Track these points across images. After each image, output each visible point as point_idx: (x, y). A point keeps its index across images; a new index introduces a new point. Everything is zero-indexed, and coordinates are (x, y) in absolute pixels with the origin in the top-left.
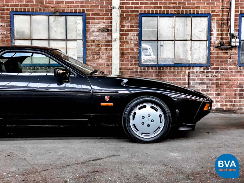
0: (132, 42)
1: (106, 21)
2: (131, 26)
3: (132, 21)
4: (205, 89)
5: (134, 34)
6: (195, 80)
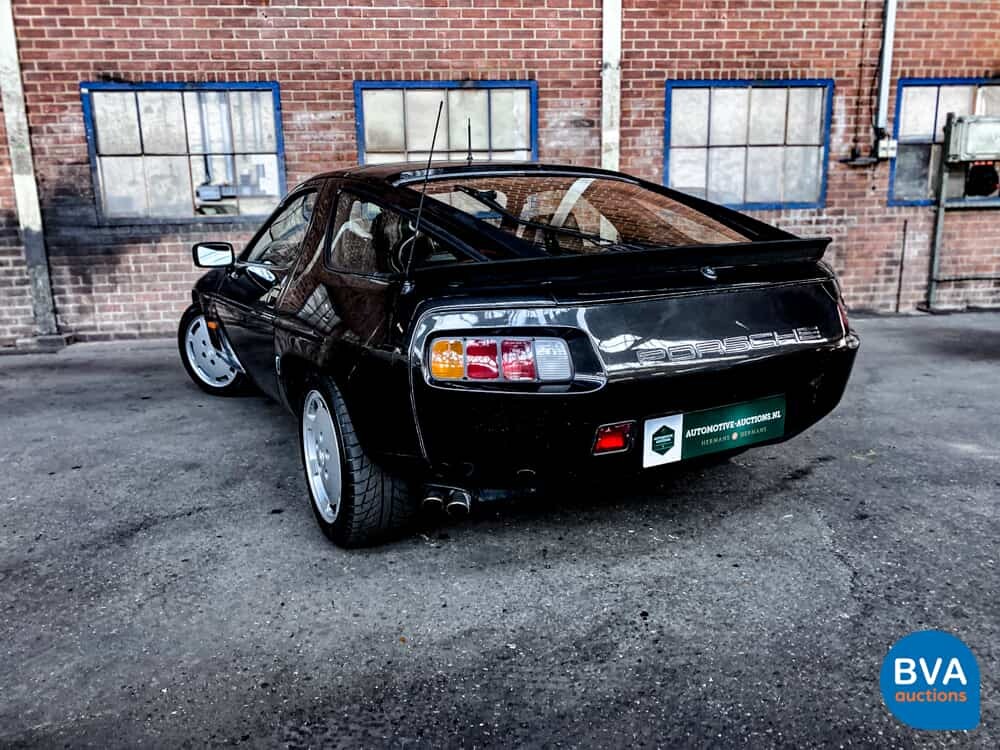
1: (587, 101)
2: (646, 111)
3: (650, 99)
5: (652, 133)
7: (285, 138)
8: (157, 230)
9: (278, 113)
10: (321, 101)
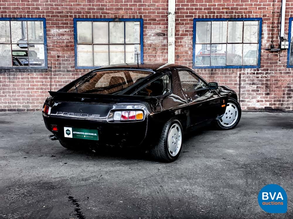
0: (187, 46)
1: (162, 26)
2: (185, 30)
4: (255, 89)
6: (246, 81)
7: (47, 38)
9: (45, 29)
10: (61, 25)
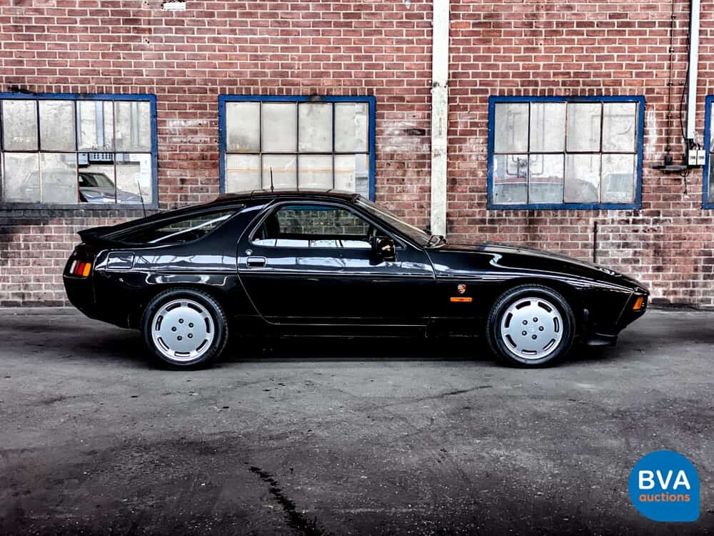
0: (474, 158)
1: (419, 114)
2: (471, 123)
3: (475, 112)
4: (630, 257)
5: (477, 141)
6: (609, 239)
7: (159, 140)
8: (45, 214)
9: (155, 120)
10: (191, 111)
